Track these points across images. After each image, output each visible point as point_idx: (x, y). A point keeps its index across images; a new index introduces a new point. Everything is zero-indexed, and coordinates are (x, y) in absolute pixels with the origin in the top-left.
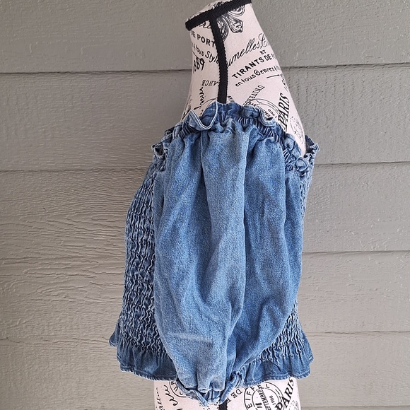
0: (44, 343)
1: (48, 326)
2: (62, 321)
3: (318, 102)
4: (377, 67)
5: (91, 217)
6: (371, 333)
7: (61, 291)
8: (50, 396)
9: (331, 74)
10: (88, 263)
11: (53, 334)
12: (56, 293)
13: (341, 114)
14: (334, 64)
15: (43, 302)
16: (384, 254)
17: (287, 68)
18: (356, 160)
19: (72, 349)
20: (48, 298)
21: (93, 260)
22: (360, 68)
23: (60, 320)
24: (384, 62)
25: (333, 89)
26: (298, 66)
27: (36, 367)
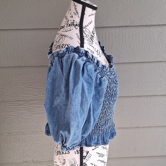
0: (9, 135)
1: (11, 128)
2: (17, 126)
3: (113, 40)
4: (134, 27)
5: (28, 84)
6: (135, 128)
7: (16, 114)
8: (12, 156)
9: (117, 30)
10: (27, 103)
11: (13, 131)
12: (14, 115)
13: (121, 44)
14: (118, 26)
15: (9, 118)
16: (139, 97)
17: (101, 27)
18: (127, 61)
19: (20, 137)
20: (11, 117)
21: (29, 101)
22: (128, 27)
23: (16, 125)
24: (136, 25)
25: (118, 35)
26: (105, 26)
27: (6, 145)
